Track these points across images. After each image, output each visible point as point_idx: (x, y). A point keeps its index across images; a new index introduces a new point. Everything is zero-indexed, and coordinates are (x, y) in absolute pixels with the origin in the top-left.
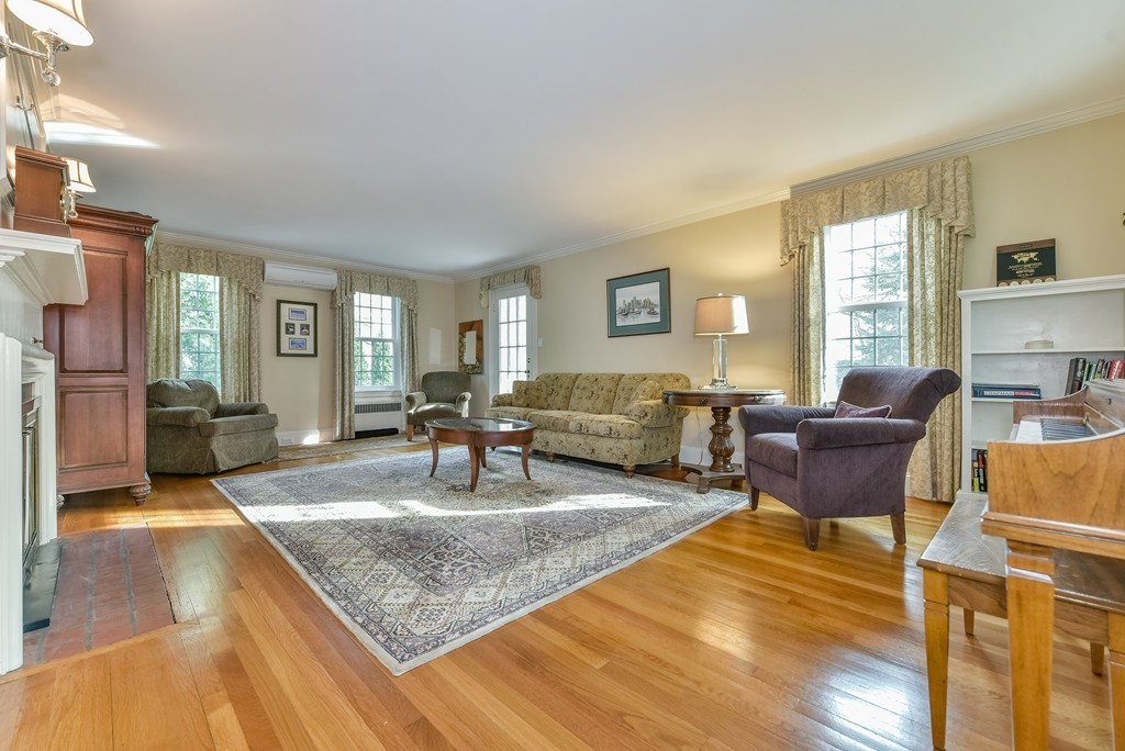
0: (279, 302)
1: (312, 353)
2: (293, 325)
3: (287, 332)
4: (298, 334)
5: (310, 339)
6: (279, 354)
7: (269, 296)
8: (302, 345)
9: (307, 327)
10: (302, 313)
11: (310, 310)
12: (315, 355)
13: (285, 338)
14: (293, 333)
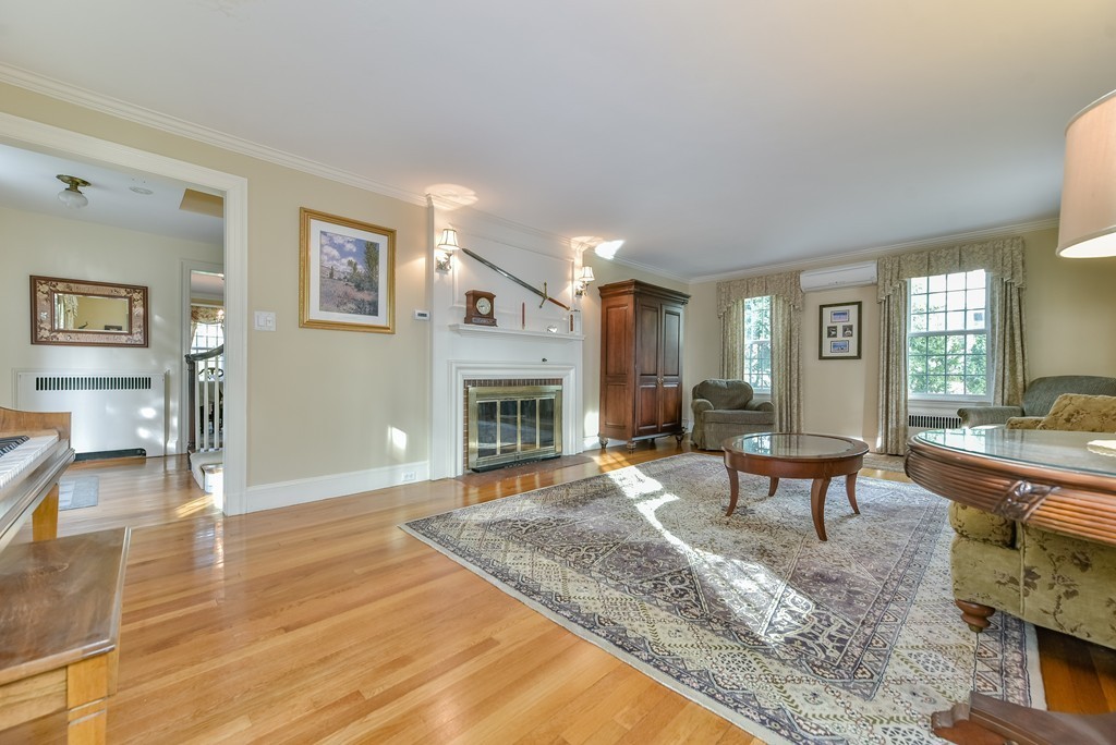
0: (822, 307)
1: (856, 355)
2: (835, 327)
3: (829, 335)
4: (840, 337)
5: (853, 341)
6: (821, 357)
7: (813, 302)
8: (844, 347)
9: (851, 328)
10: (844, 314)
11: (853, 310)
12: (859, 356)
13: (827, 341)
14: (835, 336)
